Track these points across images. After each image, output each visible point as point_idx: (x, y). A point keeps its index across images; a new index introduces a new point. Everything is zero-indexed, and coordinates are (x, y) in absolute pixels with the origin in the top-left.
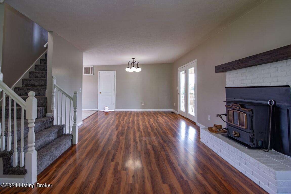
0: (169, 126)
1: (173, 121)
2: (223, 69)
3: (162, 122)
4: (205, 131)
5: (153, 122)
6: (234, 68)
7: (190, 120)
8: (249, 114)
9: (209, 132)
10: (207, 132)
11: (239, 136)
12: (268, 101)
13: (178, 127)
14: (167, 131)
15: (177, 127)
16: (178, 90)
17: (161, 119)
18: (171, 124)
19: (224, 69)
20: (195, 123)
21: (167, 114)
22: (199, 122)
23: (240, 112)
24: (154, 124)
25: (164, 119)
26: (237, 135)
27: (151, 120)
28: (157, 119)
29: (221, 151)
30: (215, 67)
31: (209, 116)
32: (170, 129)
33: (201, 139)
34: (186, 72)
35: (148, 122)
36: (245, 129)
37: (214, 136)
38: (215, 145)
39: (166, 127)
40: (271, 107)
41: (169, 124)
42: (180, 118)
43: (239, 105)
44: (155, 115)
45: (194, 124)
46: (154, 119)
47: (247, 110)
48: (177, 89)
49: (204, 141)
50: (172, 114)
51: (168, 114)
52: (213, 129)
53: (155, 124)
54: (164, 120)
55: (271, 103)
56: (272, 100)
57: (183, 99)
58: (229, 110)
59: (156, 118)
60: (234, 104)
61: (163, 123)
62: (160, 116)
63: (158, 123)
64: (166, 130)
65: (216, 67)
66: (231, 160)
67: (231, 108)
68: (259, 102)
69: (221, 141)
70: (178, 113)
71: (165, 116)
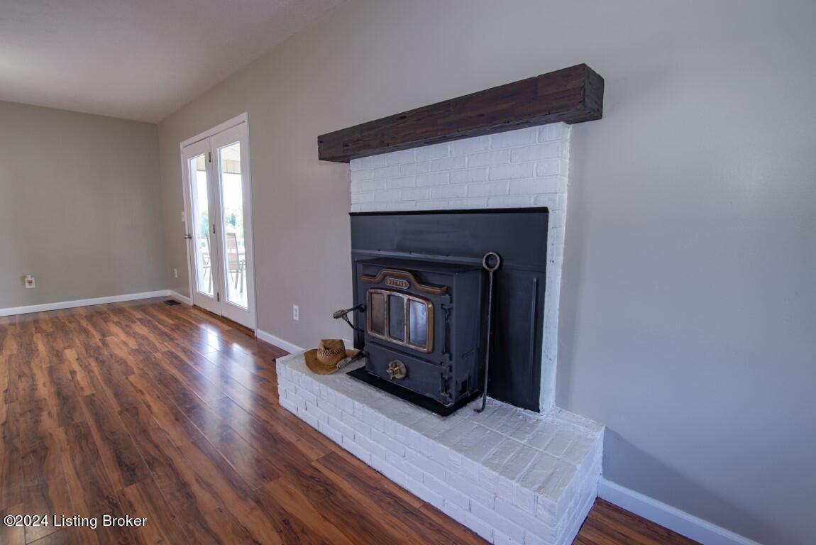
0: (156, 365)
1: (172, 339)
2: (347, 145)
3: (122, 353)
4: (295, 372)
5: (76, 367)
6: (386, 142)
7: (233, 322)
8: (442, 305)
9: (311, 376)
10: (304, 375)
11: (407, 376)
12: (482, 257)
13: (192, 360)
14: (148, 397)
15: (190, 363)
16: (184, 222)
17: (123, 336)
18: (164, 354)
19: (351, 146)
20: (250, 330)
21: (147, 313)
22: (264, 329)
23: (411, 298)
24: (80, 375)
25: (133, 335)
26: (401, 373)
27: (70, 354)
28: (100, 344)
29: (354, 438)
30: (319, 137)
31: (296, 307)
32: (160, 381)
33: (280, 397)
34: (211, 160)
35: (51, 370)
36: (429, 353)
37: (330, 390)
38: (334, 418)
39: (144, 375)
40: (491, 274)
41: (158, 355)
42: (200, 321)
43: (408, 274)
44: (95, 326)
45: (249, 335)
46: (87, 347)
47: (437, 290)
48: (183, 220)
49: (293, 404)
50: (167, 307)
51: (151, 309)
52: (320, 356)
53: (90, 371)
54: (133, 344)
55: (490, 262)
56: (494, 254)
57: (206, 254)
58: (373, 290)
59: (97, 337)
60: (391, 271)
61: (131, 360)
62: (117, 324)
63: (101, 362)
64: (140, 391)
65: (321, 140)
66: (393, 464)
67: (380, 286)
68: (452, 259)
69: (358, 404)
70: (190, 301)
71: (140, 320)
